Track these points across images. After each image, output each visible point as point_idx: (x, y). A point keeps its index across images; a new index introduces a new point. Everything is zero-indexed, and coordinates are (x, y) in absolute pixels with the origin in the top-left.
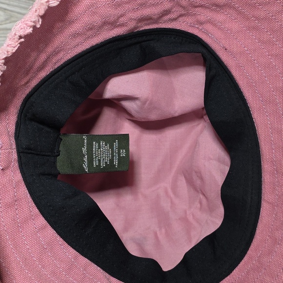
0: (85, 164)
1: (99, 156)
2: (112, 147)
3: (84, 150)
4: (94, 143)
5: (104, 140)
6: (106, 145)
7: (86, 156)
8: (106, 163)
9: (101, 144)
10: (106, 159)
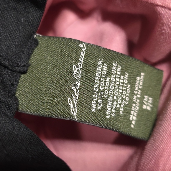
0: (72, 98)
1: (106, 92)
2: (132, 82)
3: (77, 70)
4: (100, 62)
5: (119, 63)
6: (123, 73)
7: (79, 85)
8: (118, 110)
9: (114, 68)
10: (119, 101)
